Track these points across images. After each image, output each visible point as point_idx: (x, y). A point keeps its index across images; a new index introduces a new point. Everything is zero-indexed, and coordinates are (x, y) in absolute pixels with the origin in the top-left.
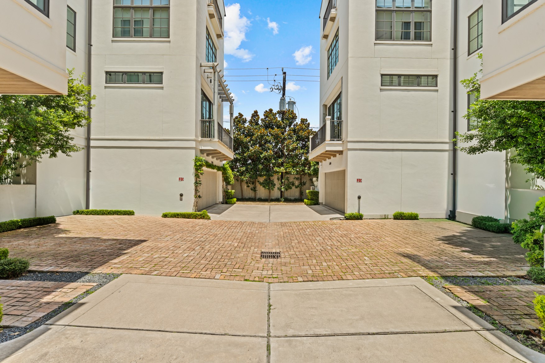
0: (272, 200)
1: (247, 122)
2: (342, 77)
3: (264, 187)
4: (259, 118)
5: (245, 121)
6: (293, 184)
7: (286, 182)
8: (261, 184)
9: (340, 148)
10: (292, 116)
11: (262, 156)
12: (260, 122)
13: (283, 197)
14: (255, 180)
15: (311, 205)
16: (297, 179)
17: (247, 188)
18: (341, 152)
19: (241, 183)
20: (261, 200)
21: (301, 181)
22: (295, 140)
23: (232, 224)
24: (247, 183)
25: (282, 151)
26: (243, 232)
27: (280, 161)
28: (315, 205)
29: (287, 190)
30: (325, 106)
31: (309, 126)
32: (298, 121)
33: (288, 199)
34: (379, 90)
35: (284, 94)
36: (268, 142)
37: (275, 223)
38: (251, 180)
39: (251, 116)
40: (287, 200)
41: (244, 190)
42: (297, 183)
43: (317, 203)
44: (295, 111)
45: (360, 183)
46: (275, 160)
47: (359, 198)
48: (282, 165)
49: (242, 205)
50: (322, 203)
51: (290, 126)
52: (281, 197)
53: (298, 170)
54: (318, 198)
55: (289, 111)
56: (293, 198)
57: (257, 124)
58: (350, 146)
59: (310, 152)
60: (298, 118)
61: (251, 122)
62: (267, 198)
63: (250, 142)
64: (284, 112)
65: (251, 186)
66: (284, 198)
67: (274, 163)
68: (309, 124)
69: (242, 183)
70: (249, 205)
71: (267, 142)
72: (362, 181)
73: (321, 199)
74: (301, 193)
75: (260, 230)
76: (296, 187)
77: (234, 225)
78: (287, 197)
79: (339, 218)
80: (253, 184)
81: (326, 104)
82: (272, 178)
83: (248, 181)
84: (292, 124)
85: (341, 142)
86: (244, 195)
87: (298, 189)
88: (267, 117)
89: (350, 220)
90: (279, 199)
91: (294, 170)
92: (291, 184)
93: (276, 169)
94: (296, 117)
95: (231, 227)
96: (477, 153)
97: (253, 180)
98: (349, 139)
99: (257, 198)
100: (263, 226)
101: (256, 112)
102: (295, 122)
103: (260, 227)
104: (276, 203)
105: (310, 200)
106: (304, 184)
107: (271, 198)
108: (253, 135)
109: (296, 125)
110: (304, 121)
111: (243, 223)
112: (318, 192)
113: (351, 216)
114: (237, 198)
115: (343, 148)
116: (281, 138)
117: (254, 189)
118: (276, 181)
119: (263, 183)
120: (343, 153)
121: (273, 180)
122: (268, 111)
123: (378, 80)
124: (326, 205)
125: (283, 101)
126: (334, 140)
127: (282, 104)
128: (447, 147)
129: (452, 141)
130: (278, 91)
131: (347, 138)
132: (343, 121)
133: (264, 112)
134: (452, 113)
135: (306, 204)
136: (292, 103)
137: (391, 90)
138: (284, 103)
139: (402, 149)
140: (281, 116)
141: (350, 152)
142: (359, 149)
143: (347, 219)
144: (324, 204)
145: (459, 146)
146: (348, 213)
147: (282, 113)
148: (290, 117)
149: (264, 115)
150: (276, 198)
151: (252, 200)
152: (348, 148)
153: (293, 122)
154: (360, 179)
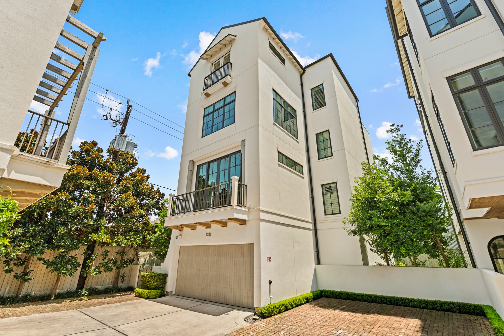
2: (244, 141)
3: (56, 270)
6: (115, 263)
8: (48, 264)
10: (132, 161)
11: (71, 211)
13: (86, 288)
15: (157, 297)
16: (122, 253)
17: (5, 274)
18: (243, 222)
24: (7, 262)
27: (103, 223)
28: (161, 296)
30: (193, 162)
33: (94, 290)
34: (277, 164)
35: (123, 131)
40: (93, 293)
43: (163, 293)
45: (270, 263)
47: (270, 282)
50: (172, 292)
52: (81, 287)
55: (127, 153)
56: (101, 288)
58: (263, 216)
60: (138, 165)
62: (47, 292)
64: (118, 152)
66: (89, 290)
68: (148, 177)
72: (271, 259)
73: (170, 286)
74: (121, 278)
78: (94, 286)
79: (250, 316)
80: (21, 264)
81: (194, 160)
84: (127, 172)
85: (246, 209)
88: (87, 151)
89: (268, 317)
92: (111, 263)
93: (92, 236)
94: (137, 163)
98: (262, 208)
105: (154, 289)
106: (131, 263)
107: (57, 292)
110: (141, 171)
112: (167, 275)
113: (268, 311)
115: (248, 217)
117: (25, 277)
119: (53, 263)
120: (248, 223)
121: (76, 255)
122: (89, 142)
123: (276, 155)
124: (178, 295)
125: (123, 139)
126: (241, 206)
127: (120, 142)
128: (311, 226)
129: (313, 222)
130: (113, 123)
131: (259, 206)
132: (246, 186)
133: (81, 143)
134: (311, 199)
135: (142, 298)
136: (133, 145)
137: (283, 167)
138: (123, 142)
139: (292, 225)
140: (112, 156)
141: (262, 224)
142: (268, 221)
143: (263, 316)
144: (174, 293)
145: (318, 227)
146: (262, 306)
147: (114, 153)
148: (129, 162)
149: (80, 147)
150: (66, 290)
151: (9, 301)
152: (261, 218)
153: (130, 170)
154: (270, 257)
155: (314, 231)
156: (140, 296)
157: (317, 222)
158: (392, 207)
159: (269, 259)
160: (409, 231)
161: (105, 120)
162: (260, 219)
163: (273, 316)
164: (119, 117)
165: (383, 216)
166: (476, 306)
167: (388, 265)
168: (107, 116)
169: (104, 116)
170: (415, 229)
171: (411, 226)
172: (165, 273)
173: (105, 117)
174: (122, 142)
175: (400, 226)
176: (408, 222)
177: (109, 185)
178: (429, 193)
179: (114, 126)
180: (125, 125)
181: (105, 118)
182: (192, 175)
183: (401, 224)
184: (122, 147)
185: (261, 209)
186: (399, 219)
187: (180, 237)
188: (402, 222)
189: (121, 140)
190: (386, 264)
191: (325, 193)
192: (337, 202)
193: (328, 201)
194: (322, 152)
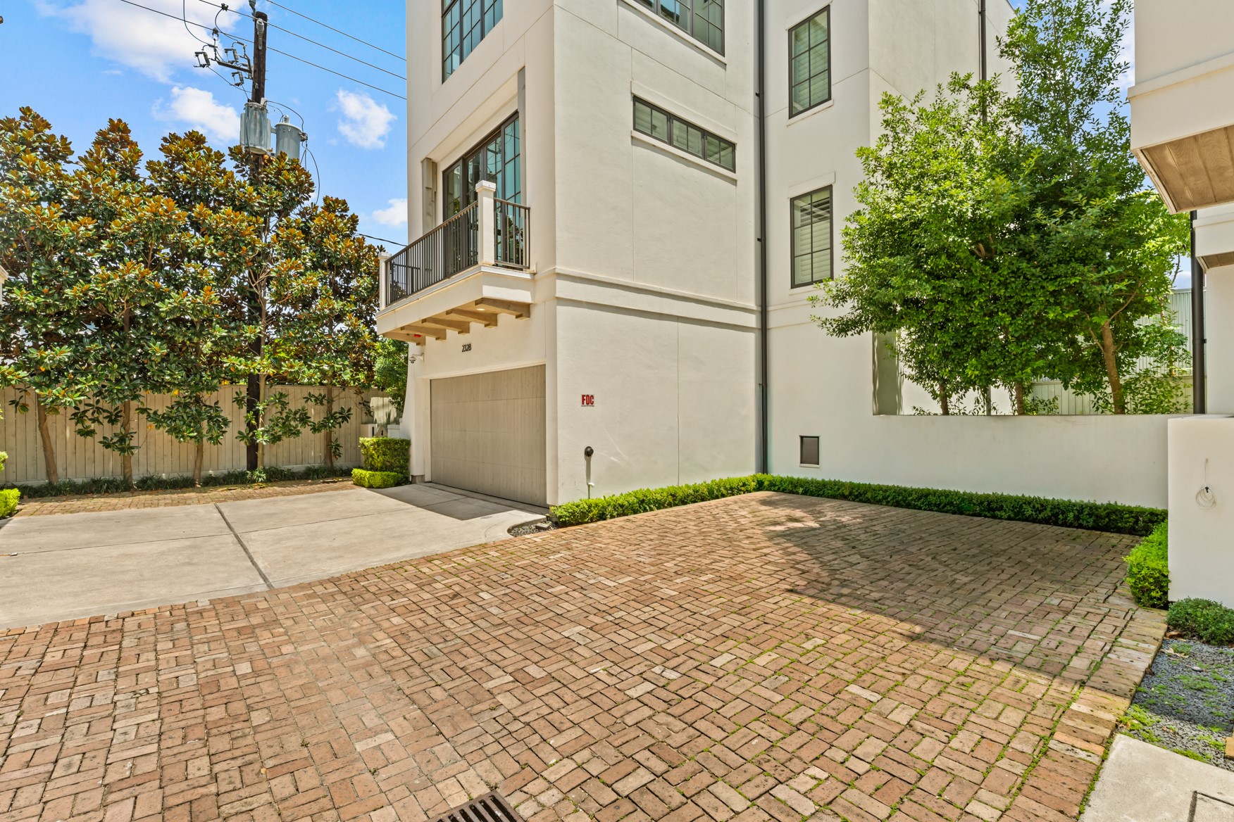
0: (211, 482)
1: (70, 158)
3: (175, 431)
4: (137, 154)
5: (57, 152)
6: (304, 419)
7: (274, 411)
8: (158, 420)
9: (523, 296)
10: (297, 178)
11: (163, 307)
12: (142, 172)
13: (260, 467)
14: (127, 407)
15: (386, 486)
16: (319, 400)
17: (80, 439)
18: (523, 310)
19: (42, 420)
20: (151, 485)
21: (330, 409)
22: (309, 264)
23: (38, 649)
24: (79, 417)
25: (253, 298)
26: (149, 701)
27: (250, 332)
28: (398, 484)
29: (275, 439)
30: (431, 164)
31: (353, 229)
32: (315, 199)
33: (282, 471)
34: (630, 138)
35: (258, 93)
36: (188, 255)
37: (301, 587)
38: (105, 404)
39: (93, 137)
40: (277, 476)
41: (59, 450)
42: (316, 413)
43: (404, 478)
44: (307, 164)
45: (589, 408)
46: (230, 330)
47: (589, 453)
48: (256, 347)
49: (59, 517)
50: (423, 476)
51: (283, 213)
52: (252, 465)
53: (326, 367)
54: (407, 460)
55: (282, 157)
56: (298, 468)
57: (128, 174)
58: (565, 289)
59: (383, 306)
60: (315, 188)
61: (91, 162)
62: (189, 474)
63: (92, 243)
64: (259, 157)
65: (106, 430)
66: (265, 471)
67: (222, 338)
68: (354, 220)
69: (51, 418)
70: (104, 514)
71: (182, 254)
72: (595, 400)
73: (419, 463)
74: (332, 449)
75: (252, 648)
76: (315, 429)
77: (53, 657)
78: (273, 464)
79: (531, 523)
80: (112, 421)
81: (435, 158)
82: (208, 398)
83: (82, 408)
84: (292, 207)
85: (525, 275)
86: (60, 470)
87: (321, 435)
88: (180, 158)
89: (572, 525)
90: (244, 474)
91: (309, 367)
92: (295, 419)
93: (230, 361)
94: (312, 184)
95: (40, 679)
96: (849, 333)
97: (118, 404)
98: (560, 268)
99: (136, 477)
100: (256, 620)
101: (119, 128)
102: (307, 204)
103: (239, 631)
104: (238, 491)
105: (381, 470)
106: (345, 419)
107: (203, 473)
108: (112, 215)
109: (308, 214)
110: (333, 205)
111: (114, 625)
112: (408, 443)
113: (573, 514)
114: (20, 488)
115: (533, 296)
116: (253, 249)
117: (122, 444)
118: (228, 409)
119: (166, 418)
120: (535, 312)
121: (217, 403)
122: (182, 136)
123: (626, 109)
124: (437, 482)
125: (258, 116)
126: (521, 270)
127: (252, 126)
128: (752, 321)
129: (760, 309)
130: (234, 74)
131: (555, 263)
132: (529, 209)
133: (165, 139)
134: (759, 243)
135: (363, 486)
136: (294, 135)
137: (653, 148)
138: (261, 126)
139: (678, 317)
140: (247, 168)
141: (562, 310)
142: (587, 303)
143: (559, 523)
144: (428, 478)
145: (773, 321)
146: (560, 503)
147: (249, 157)
148: (288, 180)
149: (163, 149)
150: (226, 472)
151: (108, 488)
152: (557, 295)
153: (299, 202)
154: (590, 394)
155: (759, 333)
156: (359, 483)
157: (770, 308)
158: (951, 239)
159: (588, 400)
160: (1003, 312)
161: (203, 66)
162: (557, 298)
163: (587, 523)
164: (234, 51)
165: (929, 273)
166: (1157, 515)
167: (946, 411)
168: (205, 56)
169: (197, 54)
170: (1021, 306)
171: (1011, 297)
172: (403, 438)
173: (201, 56)
174: (255, 125)
175: (975, 298)
176: (1004, 284)
177: (243, 241)
178: (1099, 180)
179: (238, 85)
180: (259, 77)
181: (204, 62)
182: (435, 201)
183: (981, 291)
184: (260, 141)
185: (557, 271)
186: (976, 277)
187: (422, 358)
188: (985, 286)
189: (253, 120)
190: (940, 411)
191: (798, 223)
192: (829, 246)
193: (803, 246)
194: (804, 92)
